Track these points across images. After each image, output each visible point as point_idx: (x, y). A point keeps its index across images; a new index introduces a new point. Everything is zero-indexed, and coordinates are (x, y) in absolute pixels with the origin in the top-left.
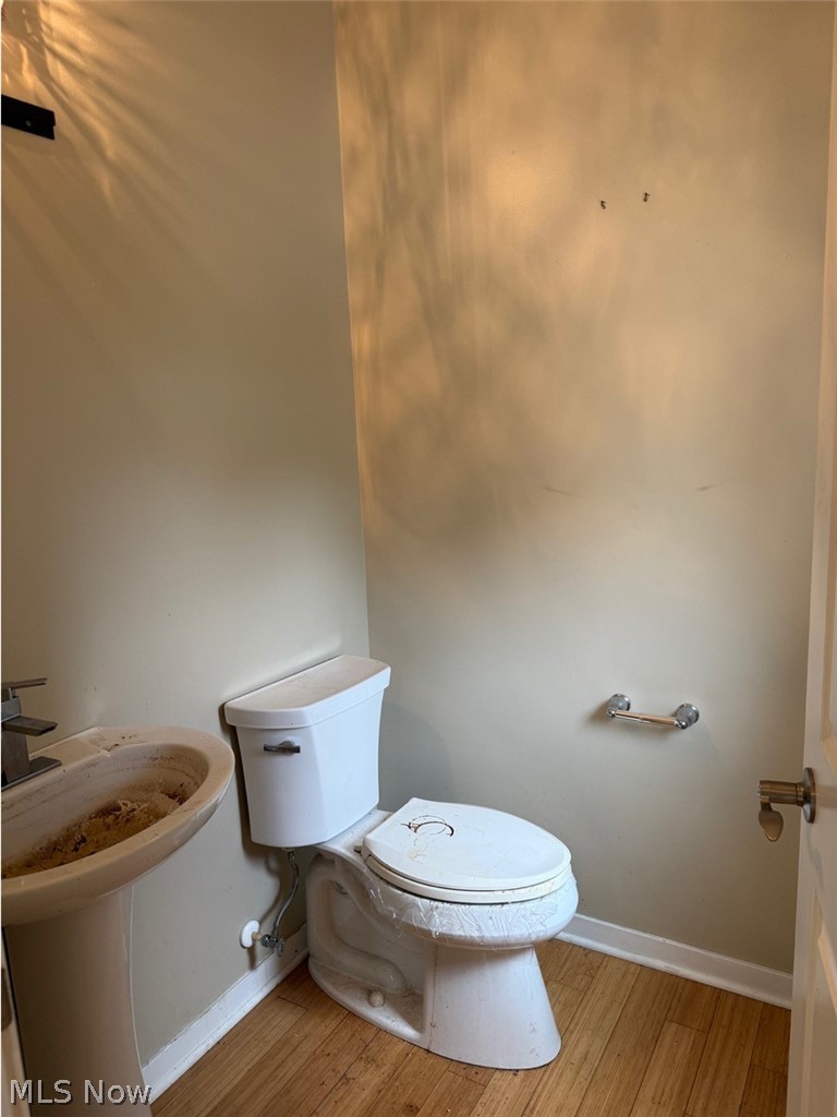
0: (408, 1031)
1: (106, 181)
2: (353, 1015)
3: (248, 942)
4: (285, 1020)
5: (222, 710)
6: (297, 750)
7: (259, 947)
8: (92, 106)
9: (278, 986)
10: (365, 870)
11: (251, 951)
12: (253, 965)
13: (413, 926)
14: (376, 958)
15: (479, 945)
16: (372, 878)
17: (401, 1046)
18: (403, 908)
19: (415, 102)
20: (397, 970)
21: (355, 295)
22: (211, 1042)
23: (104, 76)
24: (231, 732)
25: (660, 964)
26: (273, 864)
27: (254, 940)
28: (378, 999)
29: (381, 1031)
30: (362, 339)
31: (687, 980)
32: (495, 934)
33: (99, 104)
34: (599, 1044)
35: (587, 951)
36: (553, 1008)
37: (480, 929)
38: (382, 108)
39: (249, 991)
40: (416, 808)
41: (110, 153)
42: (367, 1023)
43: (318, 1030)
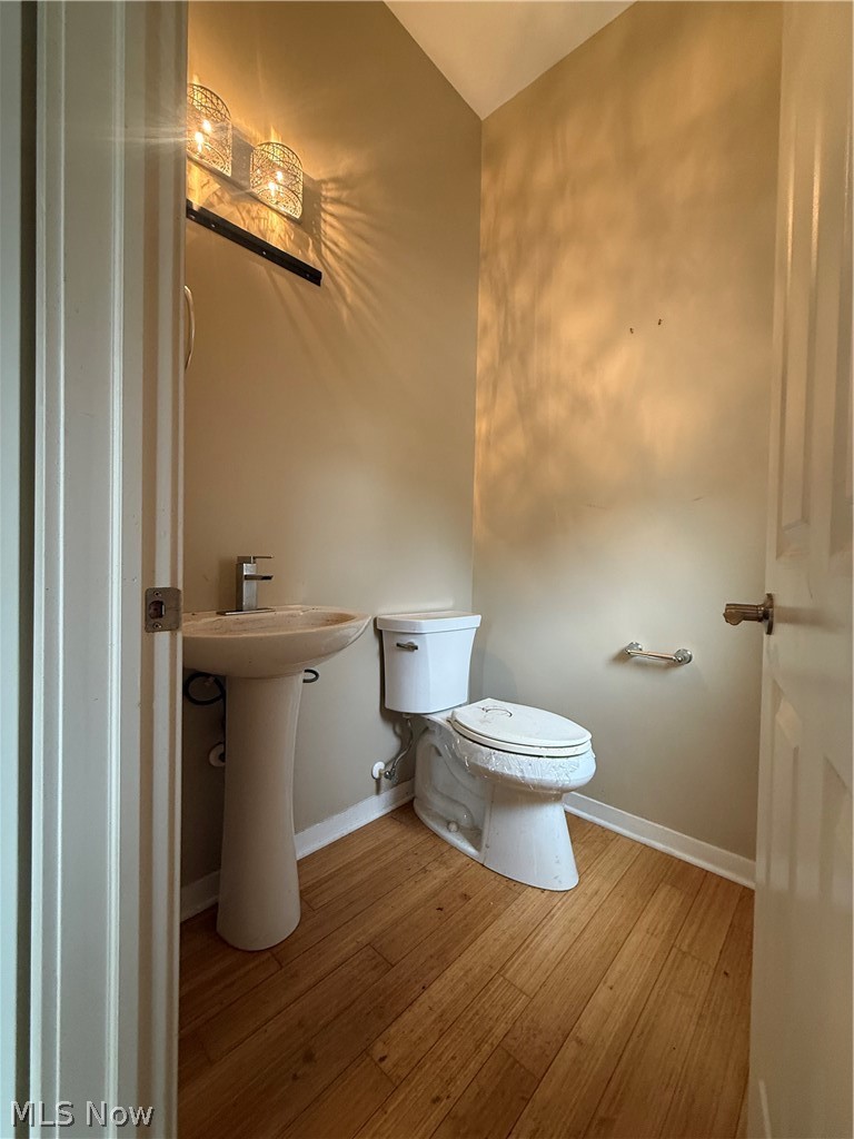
0: (471, 850)
1: (345, 312)
2: (435, 835)
3: (376, 775)
4: (393, 831)
5: (375, 621)
6: (416, 648)
7: (384, 781)
8: (342, 275)
9: (393, 811)
10: (451, 729)
11: (378, 781)
12: (378, 791)
13: (477, 766)
14: (456, 802)
15: (521, 784)
16: (455, 734)
17: (465, 859)
18: (472, 753)
19: (521, 294)
20: (468, 811)
21: (479, 404)
22: (345, 833)
23: (352, 263)
24: (379, 634)
25: (659, 846)
26: (398, 730)
27: (380, 774)
28: (453, 827)
29: (453, 848)
30: (482, 427)
31: (680, 860)
32: (533, 777)
33: (347, 275)
34: (607, 887)
35: (604, 829)
36: (575, 857)
37: (522, 771)
38: (502, 300)
39: (373, 809)
40: (488, 702)
41: (349, 299)
42: (444, 842)
43: (413, 839)
